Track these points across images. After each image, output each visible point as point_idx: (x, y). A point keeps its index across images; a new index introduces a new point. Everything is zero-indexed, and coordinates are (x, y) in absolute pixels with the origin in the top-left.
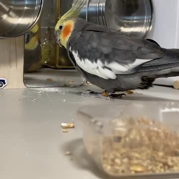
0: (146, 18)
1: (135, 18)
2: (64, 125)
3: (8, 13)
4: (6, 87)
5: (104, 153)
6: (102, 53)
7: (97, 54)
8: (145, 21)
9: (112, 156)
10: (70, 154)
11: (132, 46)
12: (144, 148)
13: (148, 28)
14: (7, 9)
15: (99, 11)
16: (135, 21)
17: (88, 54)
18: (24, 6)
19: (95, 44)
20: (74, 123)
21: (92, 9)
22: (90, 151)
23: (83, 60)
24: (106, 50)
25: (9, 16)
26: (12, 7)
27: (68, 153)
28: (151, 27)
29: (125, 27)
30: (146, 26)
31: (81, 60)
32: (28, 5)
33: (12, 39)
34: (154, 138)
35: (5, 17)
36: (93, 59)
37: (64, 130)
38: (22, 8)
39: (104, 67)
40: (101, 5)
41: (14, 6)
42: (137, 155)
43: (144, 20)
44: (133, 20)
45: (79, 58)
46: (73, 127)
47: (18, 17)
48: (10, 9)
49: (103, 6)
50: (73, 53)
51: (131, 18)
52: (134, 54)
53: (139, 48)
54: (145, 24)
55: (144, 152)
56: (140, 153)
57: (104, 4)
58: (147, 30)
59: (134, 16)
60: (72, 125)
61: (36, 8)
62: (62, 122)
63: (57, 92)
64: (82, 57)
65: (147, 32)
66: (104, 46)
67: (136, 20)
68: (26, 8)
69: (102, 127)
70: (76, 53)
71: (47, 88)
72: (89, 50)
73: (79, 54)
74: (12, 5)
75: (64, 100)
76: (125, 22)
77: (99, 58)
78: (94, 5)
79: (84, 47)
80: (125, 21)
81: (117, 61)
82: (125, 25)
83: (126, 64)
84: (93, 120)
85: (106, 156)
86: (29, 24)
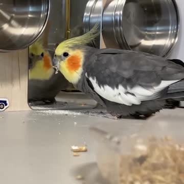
0: (171, 29)
1: (158, 29)
2: (75, 148)
3: (9, 22)
4: (7, 109)
5: (121, 175)
6: (123, 78)
7: (118, 80)
8: (170, 32)
9: (130, 179)
10: (82, 179)
11: (155, 66)
12: (168, 171)
13: (173, 40)
14: (8, 17)
15: (116, 21)
16: (157, 33)
17: (108, 80)
18: (27, 13)
19: (114, 69)
20: (86, 145)
21: (107, 19)
22: (105, 175)
23: (102, 87)
24: (126, 74)
25: (11, 25)
26: (14, 15)
27: (79, 177)
28: (177, 39)
29: (146, 39)
30: (171, 38)
31: (100, 86)
32: (32, 13)
33: (15, 52)
34: (180, 159)
35: (6, 27)
36: (114, 85)
37: (75, 154)
38: (25, 16)
39: (127, 93)
40: (118, 13)
41: (16, 14)
42: (160, 178)
43: (168, 30)
44: (156, 31)
45: (97, 85)
46: (86, 151)
47: (20, 26)
48: (12, 18)
49: (120, 14)
50: (91, 79)
51: (153, 29)
52: (159, 75)
53: (164, 68)
54: (169, 35)
55: (168, 174)
56: (163, 176)
57: (121, 13)
58: (172, 42)
59: (156, 26)
60: (84, 148)
61: (42, 15)
62: (72, 145)
63: (67, 115)
64: (101, 83)
65: (172, 45)
66: (125, 70)
67: (159, 31)
68: (30, 16)
69: (118, 143)
70: (93, 79)
71: (55, 111)
72: (109, 75)
73: (97, 80)
74: (13, 13)
75: (75, 123)
76: (146, 34)
77: (121, 83)
78: (110, 13)
79: (102, 72)
80: (147, 32)
81: (140, 85)
82: (146, 36)
83: (151, 87)
84: (108, 137)
85: (124, 178)
86: (34, 35)
